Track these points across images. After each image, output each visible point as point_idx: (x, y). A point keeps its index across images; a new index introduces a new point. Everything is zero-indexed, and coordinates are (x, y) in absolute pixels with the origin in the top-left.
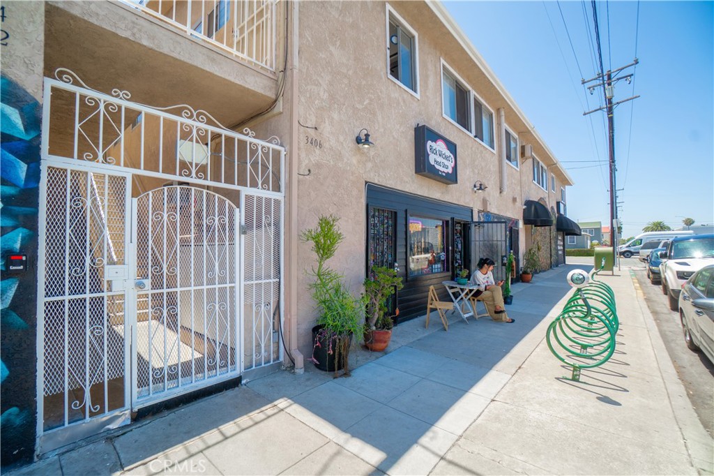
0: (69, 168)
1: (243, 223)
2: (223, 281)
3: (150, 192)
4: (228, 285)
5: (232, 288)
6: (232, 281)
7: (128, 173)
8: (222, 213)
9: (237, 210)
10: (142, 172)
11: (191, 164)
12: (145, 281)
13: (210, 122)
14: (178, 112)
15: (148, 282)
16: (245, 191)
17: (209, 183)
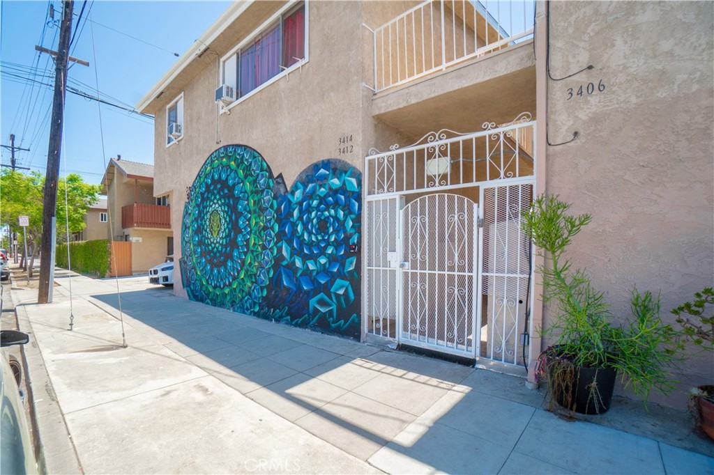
0: (373, 200)
1: (481, 216)
2: (462, 269)
3: (418, 199)
4: (467, 274)
5: (470, 278)
6: (470, 270)
7: (396, 195)
8: (461, 209)
9: (475, 205)
10: (405, 192)
11: (435, 176)
12: (406, 263)
13: (449, 136)
14: (425, 141)
15: (408, 265)
16: (483, 185)
17: (450, 187)
